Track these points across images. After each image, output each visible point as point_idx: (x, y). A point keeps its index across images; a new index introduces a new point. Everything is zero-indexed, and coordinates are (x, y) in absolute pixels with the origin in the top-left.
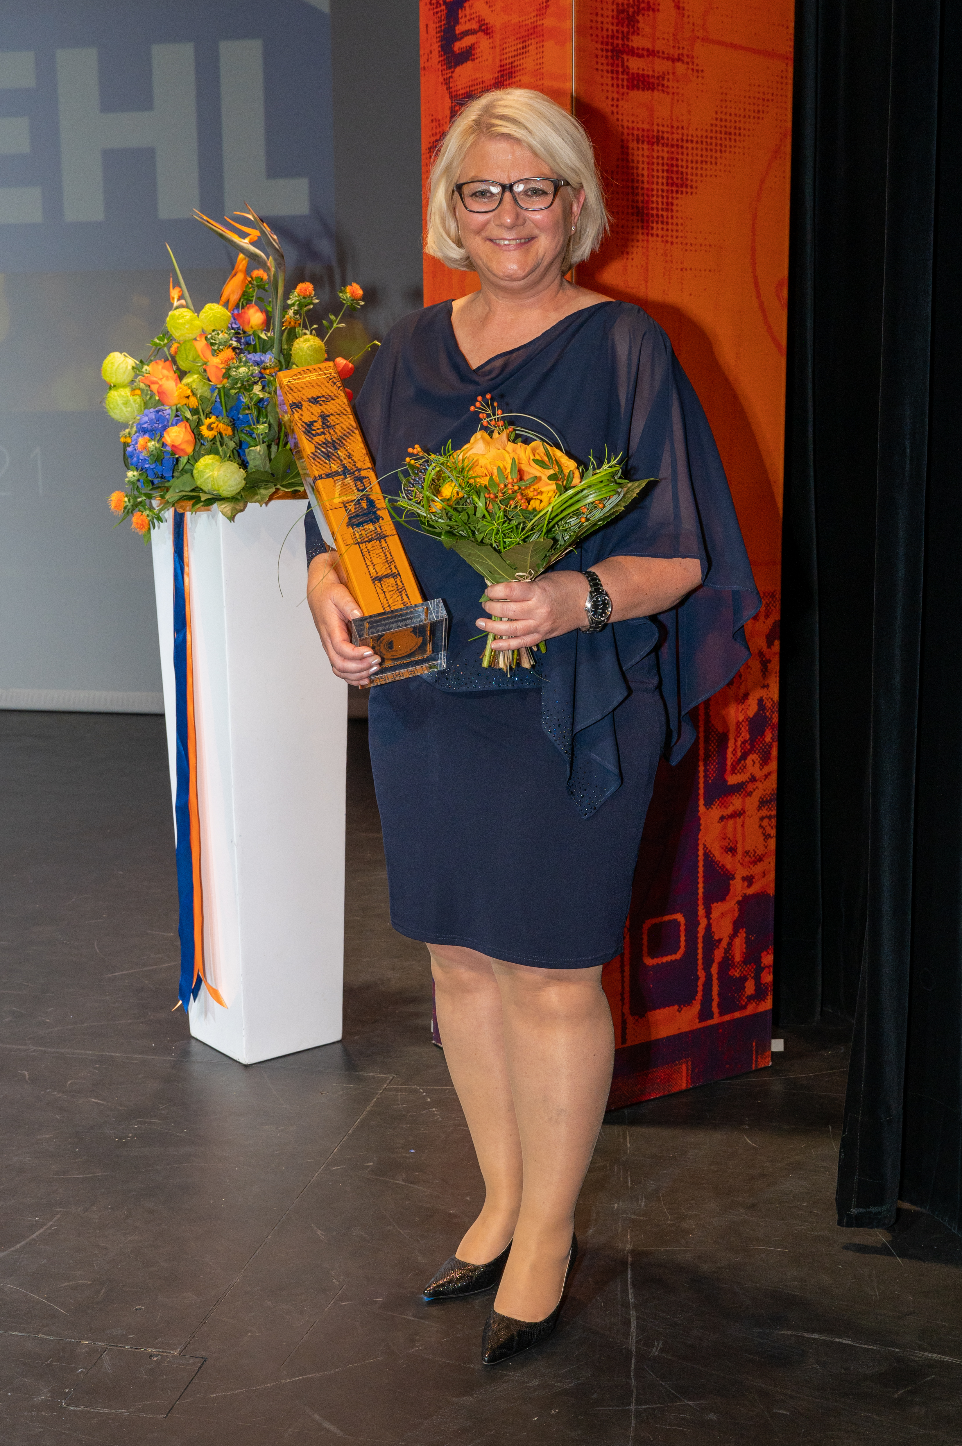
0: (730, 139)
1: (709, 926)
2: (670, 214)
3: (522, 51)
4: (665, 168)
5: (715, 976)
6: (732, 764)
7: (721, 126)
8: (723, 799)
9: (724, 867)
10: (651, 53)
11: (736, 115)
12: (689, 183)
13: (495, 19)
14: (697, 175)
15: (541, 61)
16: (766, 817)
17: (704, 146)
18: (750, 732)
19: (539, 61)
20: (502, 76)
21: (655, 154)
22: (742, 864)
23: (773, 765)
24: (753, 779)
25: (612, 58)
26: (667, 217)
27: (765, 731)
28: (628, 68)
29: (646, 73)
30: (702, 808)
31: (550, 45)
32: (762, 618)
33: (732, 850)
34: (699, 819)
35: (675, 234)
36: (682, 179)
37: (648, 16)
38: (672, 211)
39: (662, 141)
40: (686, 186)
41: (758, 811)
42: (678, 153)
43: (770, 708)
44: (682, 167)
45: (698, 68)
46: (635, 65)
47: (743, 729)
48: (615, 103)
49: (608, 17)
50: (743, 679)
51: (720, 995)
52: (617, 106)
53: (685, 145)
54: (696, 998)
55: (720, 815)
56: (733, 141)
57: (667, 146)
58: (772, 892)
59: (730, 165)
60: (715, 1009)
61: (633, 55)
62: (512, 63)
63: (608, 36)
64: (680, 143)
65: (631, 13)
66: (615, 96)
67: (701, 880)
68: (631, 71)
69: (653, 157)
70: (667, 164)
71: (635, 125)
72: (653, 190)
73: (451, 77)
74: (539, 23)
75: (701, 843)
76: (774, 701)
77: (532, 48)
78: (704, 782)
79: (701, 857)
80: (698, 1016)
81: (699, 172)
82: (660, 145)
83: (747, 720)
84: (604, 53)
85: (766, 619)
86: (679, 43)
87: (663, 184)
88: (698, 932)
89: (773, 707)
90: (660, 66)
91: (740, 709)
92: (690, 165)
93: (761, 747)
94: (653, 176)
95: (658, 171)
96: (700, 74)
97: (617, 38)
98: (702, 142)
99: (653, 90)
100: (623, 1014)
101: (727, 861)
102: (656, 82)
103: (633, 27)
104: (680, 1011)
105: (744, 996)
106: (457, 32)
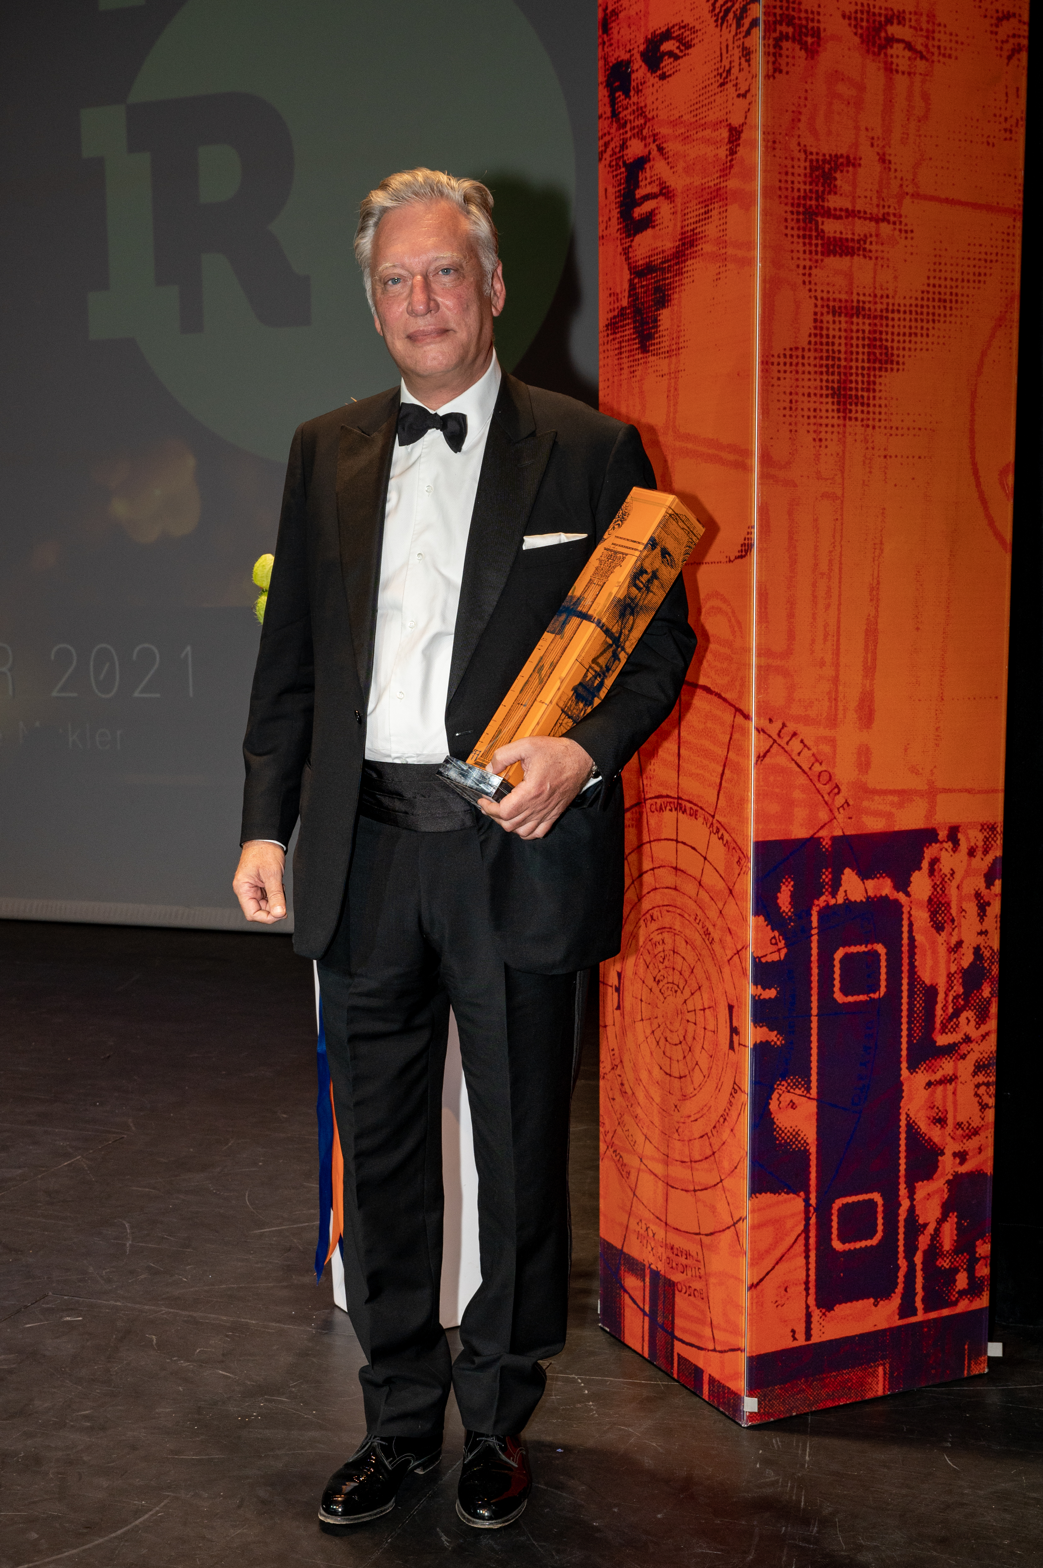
0: (945, 307)
1: (912, 1209)
2: (871, 395)
3: (704, 216)
4: (867, 342)
5: (919, 1267)
6: (942, 1022)
7: (934, 293)
8: (930, 1061)
9: (931, 1140)
10: (851, 214)
11: (952, 279)
12: (895, 358)
13: (677, 182)
14: (904, 349)
15: (724, 227)
16: (983, 1083)
17: (913, 316)
18: (964, 985)
19: (722, 227)
20: (683, 244)
21: (854, 328)
22: (952, 1138)
23: (992, 1024)
24: (967, 1039)
25: (804, 221)
26: (868, 398)
27: (983, 984)
28: (823, 231)
29: (844, 236)
30: (905, 1072)
31: (734, 210)
32: (979, 854)
33: (941, 1121)
34: (902, 1084)
35: (877, 417)
36: (886, 354)
37: (848, 172)
38: (874, 390)
39: (863, 313)
40: (892, 362)
41: (974, 1076)
42: (881, 325)
43: (988, 958)
44: (887, 340)
45: (906, 228)
46: (831, 227)
47: (955, 982)
48: (807, 271)
49: (799, 175)
50: (956, 924)
51: (924, 1288)
52: (810, 275)
53: (890, 315)
54: (896, 1290)
55: (927, 1081)
56: (948, 308)
57: (869, 318)
58: (989, 1169)
59: (944, 337)
60: (919, 1304)
61: (829, 217)
62: (693, 230)
63: (799, 197)
64: (885, 314)
65: (826, 170)
66: (808, 263)
67: (903, 1155)
68: (826, 235)
69: (852, 331)
70: (869, 338)
71: (831, 296)
72: (851, 368)
73: (630, 246)
74: (722, 185)
75: (903, 1112)
76: (993, 950)
77: (714, 213)
78: (907, 1042)
79: (903, 1129)
80: (897, 1311)
81: (907, 345)
82: (861, 317)
83: (961, 971)
84: (795, 217)
85: (985, 855)
86: (883, 200)
87: (863, 361)
88: (898, 1215)
89: (993, 957)
90: (861, 228)
91: (952, 959)
92: (896, 338)
93: (978, 1004)
94: (852, 353)
95: (857, 346)
96: (909, 235)
97: (811, 199)
98: (911, 312)
99: (852, 255)
100: (808, 1307)
101: (935, 1134)
102: (857, 245)
103: (829, 186)
104: (876, 1306)
105: (954, 1290)
106: (637, 196)
